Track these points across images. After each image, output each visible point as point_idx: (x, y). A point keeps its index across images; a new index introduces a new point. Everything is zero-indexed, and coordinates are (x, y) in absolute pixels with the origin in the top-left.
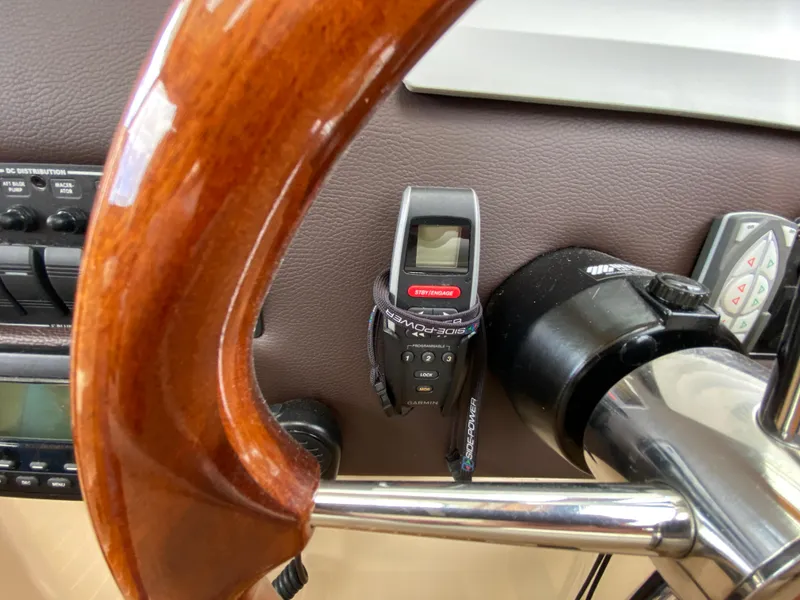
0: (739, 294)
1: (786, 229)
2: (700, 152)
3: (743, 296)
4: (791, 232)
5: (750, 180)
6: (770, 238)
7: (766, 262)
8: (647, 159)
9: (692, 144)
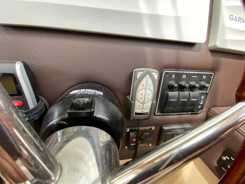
0: (141, 96)
1: (154, 74)
2: (122, 48)
3: (143, 97)
4: (155, 74)
5: (142, 57)
6: (148, 77)
7: (148, 86)
8: (102, 50)
9: (118, 45)
